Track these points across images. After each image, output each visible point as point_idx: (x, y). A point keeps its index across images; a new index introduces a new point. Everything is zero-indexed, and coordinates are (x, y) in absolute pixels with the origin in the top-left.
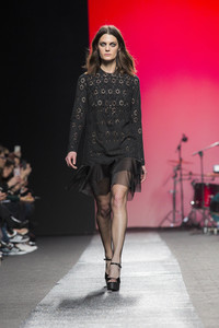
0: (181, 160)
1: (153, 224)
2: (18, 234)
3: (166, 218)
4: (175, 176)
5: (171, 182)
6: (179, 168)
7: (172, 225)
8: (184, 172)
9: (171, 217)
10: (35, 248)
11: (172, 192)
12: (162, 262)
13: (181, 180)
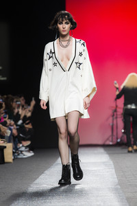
0: (117, 106)
1: (100, 142)
2: (23, 146)
3: (108, 139)
4: (113, 116)
5: (111, 119)
6: (116, 111)
7: (111, 143)
8: (118, 113)
9: (110, 139)
10: (33, 154)
11: (111, 124)
12: (104, 163)
13: (117, 118)
